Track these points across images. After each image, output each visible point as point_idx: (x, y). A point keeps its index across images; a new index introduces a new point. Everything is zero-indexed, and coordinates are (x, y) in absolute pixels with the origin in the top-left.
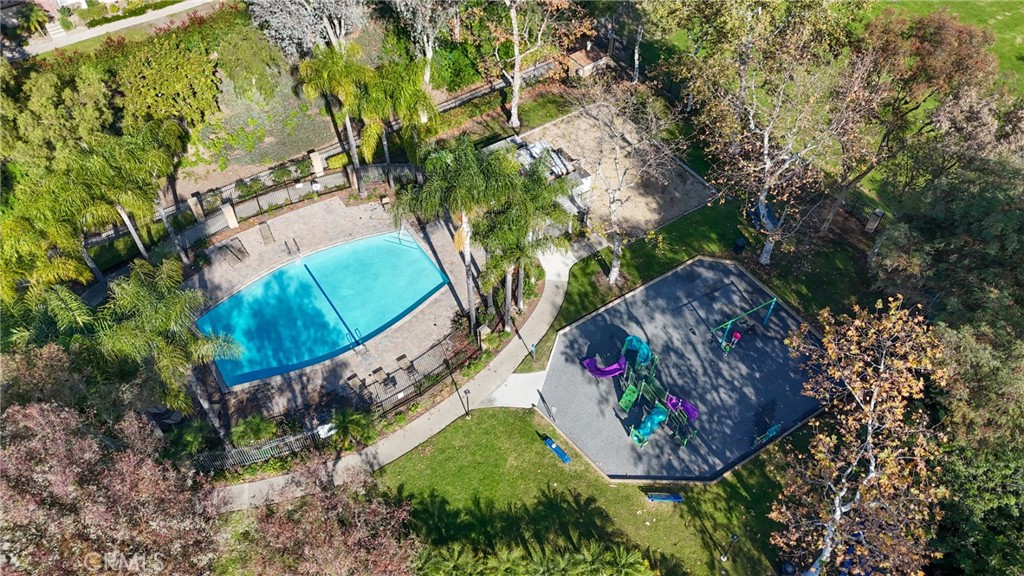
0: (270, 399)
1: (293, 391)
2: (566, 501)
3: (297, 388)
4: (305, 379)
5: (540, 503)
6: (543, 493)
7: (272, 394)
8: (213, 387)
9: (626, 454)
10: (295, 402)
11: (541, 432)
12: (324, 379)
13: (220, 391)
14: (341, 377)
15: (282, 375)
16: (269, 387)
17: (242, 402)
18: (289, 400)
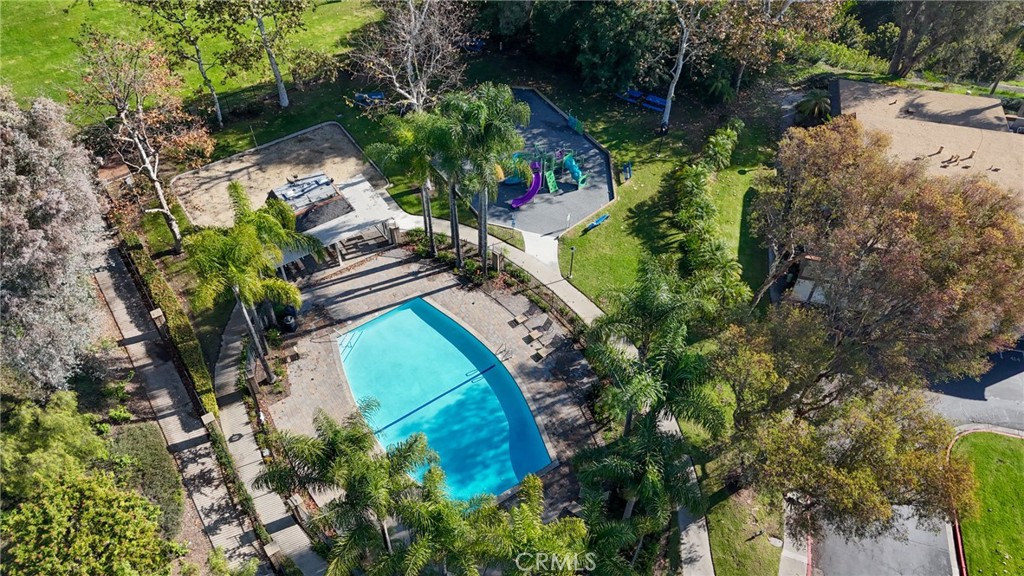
0: (563, 422)
1: (553, 404)
2: (633, 223)
3: (549, 401)
4: (538, 396)
5: (637, 236)
6: (631, 233)
7: (557, 420)
8: (553, 477)
9: (592, 192)
10: (565, 399)
11: (580, 234)
12: (538, 380)
13: (558, 467)
14: (536, 368)
15: (534, 417)
16: (549, 424)
17: (569, 445)
18: (564, 405)
